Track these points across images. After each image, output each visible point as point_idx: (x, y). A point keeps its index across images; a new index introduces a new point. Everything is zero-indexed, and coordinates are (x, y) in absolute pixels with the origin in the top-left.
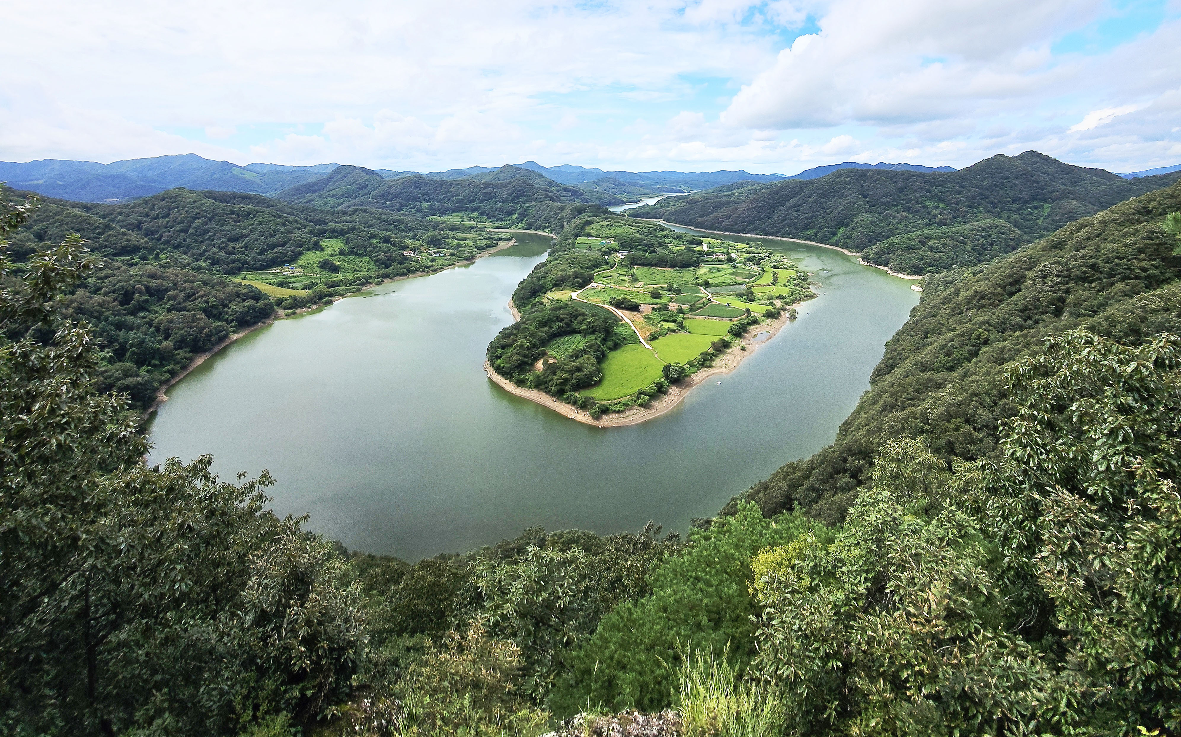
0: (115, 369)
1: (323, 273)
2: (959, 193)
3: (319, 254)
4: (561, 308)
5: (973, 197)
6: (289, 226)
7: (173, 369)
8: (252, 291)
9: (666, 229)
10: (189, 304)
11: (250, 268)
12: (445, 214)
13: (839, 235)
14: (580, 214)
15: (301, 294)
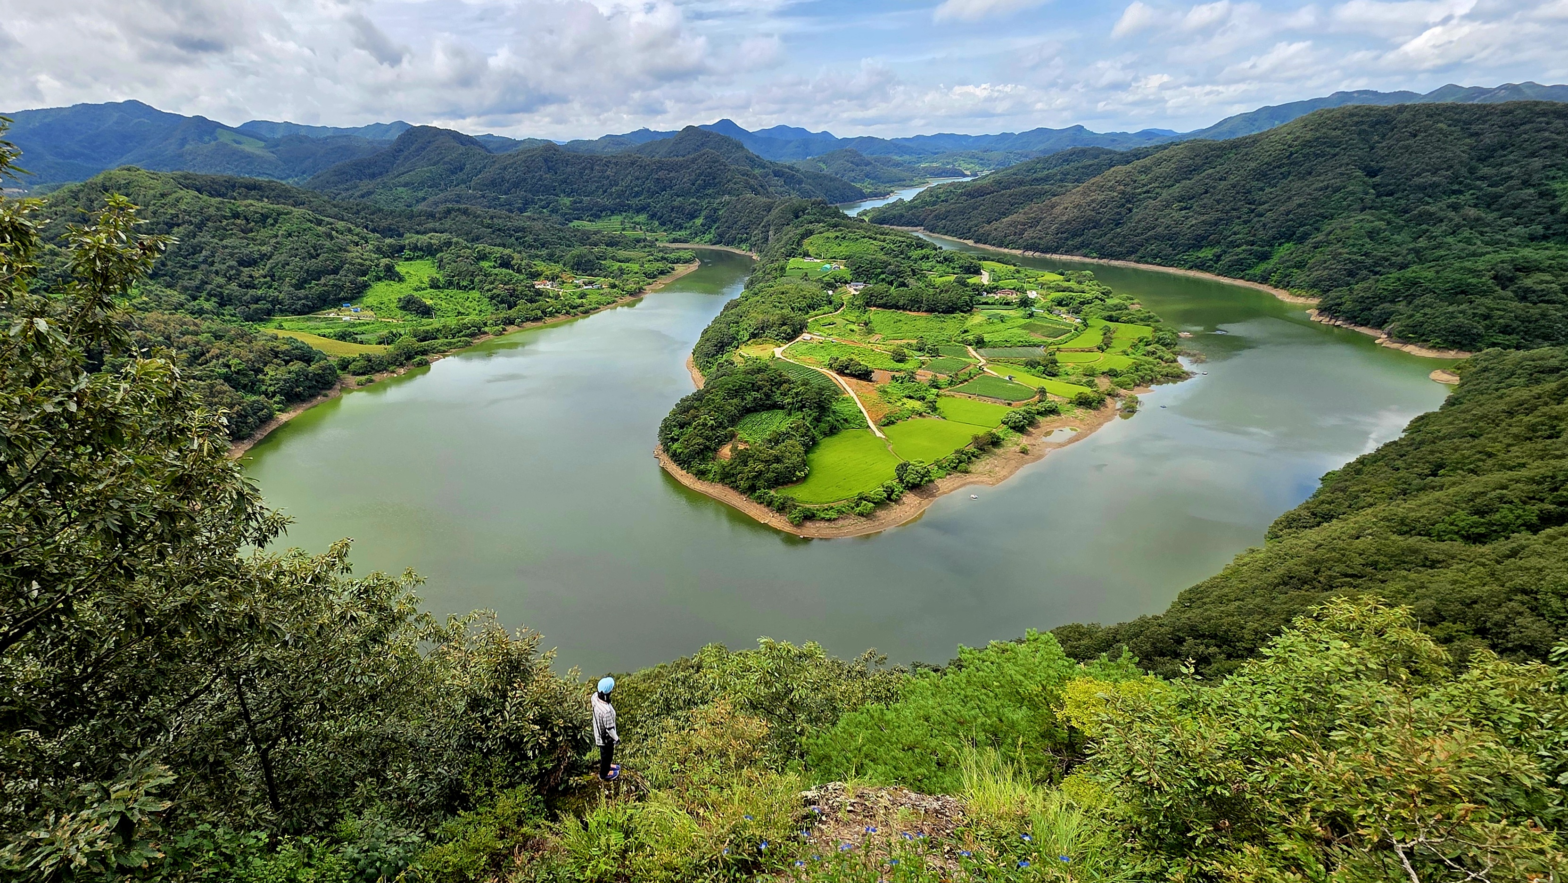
1: (408, 317)
4: (759, 371)
6: (339, 239)
8: (297, 348)
9: (928, 245)
11: (286, 310)
12: (599, 217)
13: (1275, 259)
14: (797, 217)
15: (378, 351)
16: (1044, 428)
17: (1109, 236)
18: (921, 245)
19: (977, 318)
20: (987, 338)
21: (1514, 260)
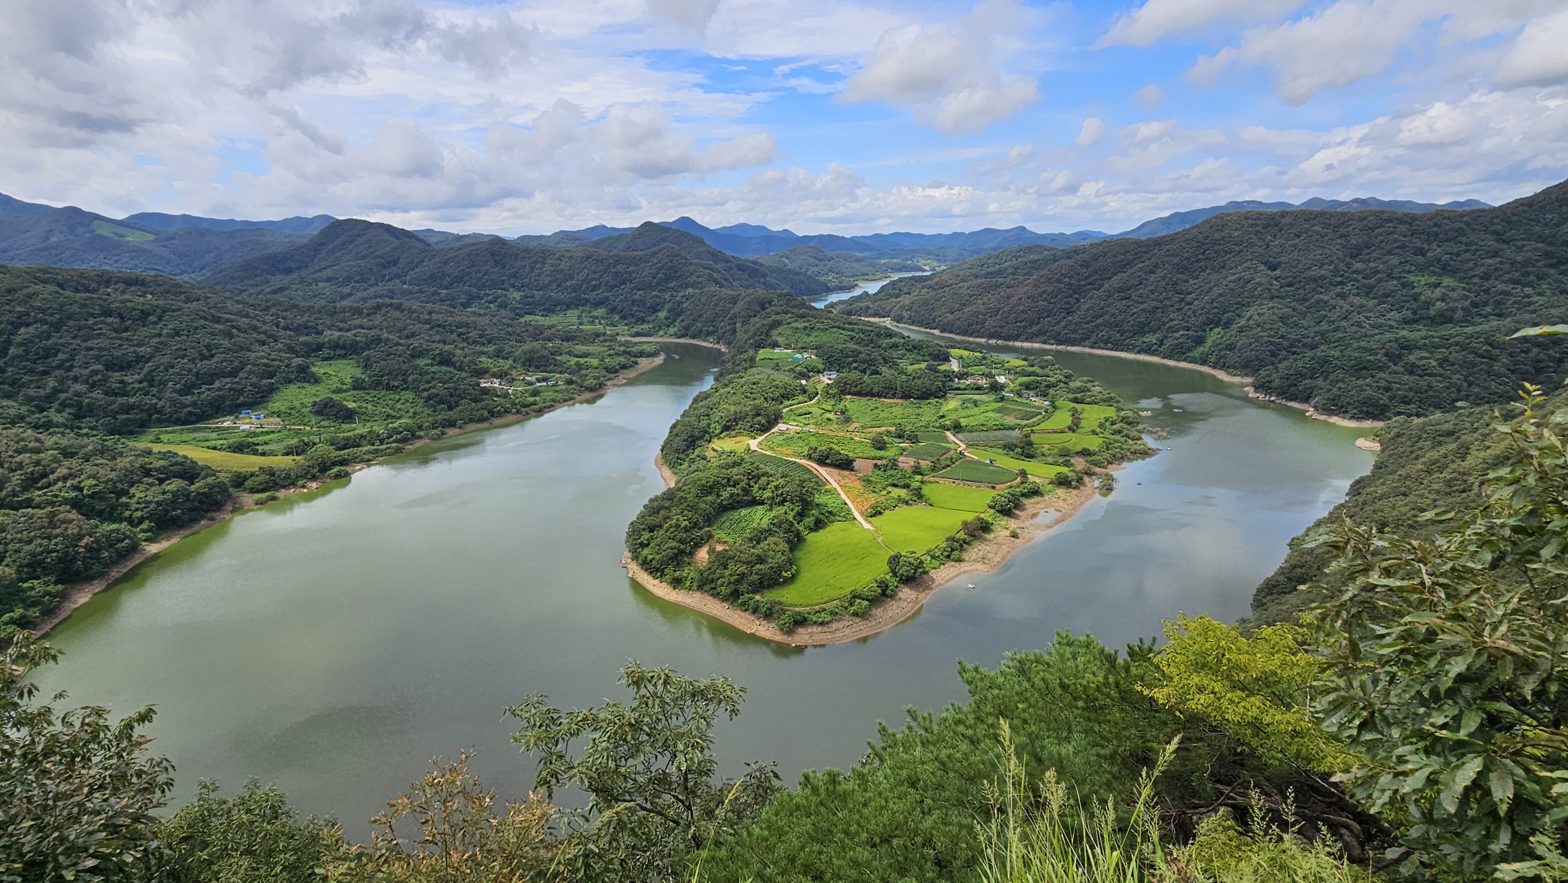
1: (325, 423)
2: (1496, 254)
3: (311, 389)
4: (735, 464)
5: (1527, 263)
6: (241, 338)
8: (176, 464)
9: (896, 334)
10: (33, 494)
12: (553, 311)
13: (1209, 343)
14: (764, 309)
15: (282, 462)
16: (1030, 510)
17: (1063, 324)
18: (890, 334)
19: (952, 404)
20: (963, 422)
21: (1397, 340)
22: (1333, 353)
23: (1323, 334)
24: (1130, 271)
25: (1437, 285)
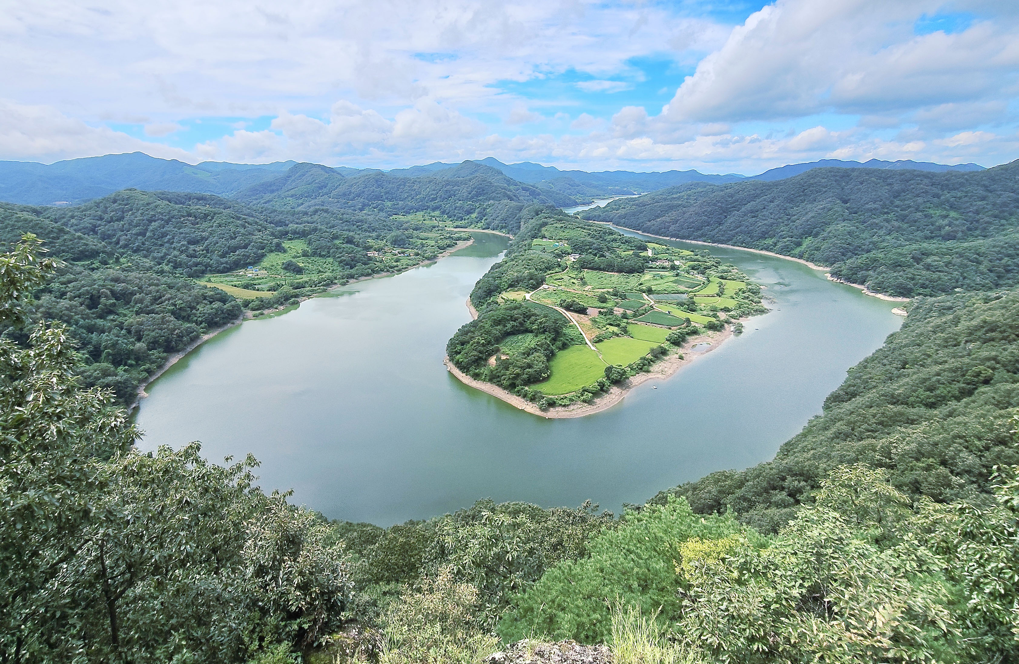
0: (94, 369)
1: (288, 274)
4: (515, 308)
6: (249, 228)
7: (149, 368)
8: (218, 294)
9: (616, 233)
10: (155, 307)
11: (214, 271)
12: (409, 213)
13: (804, 245)
14: (537, 214)
15: (267, 295)
16: (690, 342)
17: (716, 230)
18: (611, 233)
19: (647, 277)
20: (654, 288)
21: (920, 249)
22: (880, 255)
23: (874, 243)
24: (758, 201)
25: (946, 216)
